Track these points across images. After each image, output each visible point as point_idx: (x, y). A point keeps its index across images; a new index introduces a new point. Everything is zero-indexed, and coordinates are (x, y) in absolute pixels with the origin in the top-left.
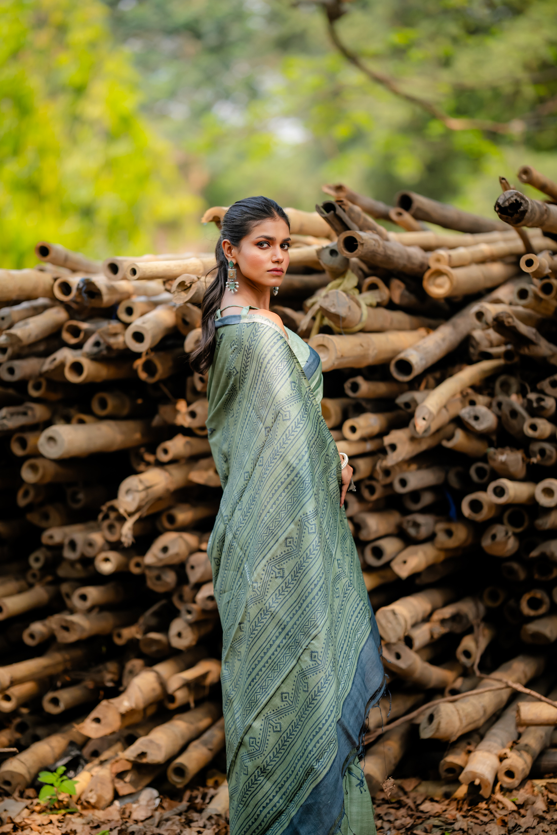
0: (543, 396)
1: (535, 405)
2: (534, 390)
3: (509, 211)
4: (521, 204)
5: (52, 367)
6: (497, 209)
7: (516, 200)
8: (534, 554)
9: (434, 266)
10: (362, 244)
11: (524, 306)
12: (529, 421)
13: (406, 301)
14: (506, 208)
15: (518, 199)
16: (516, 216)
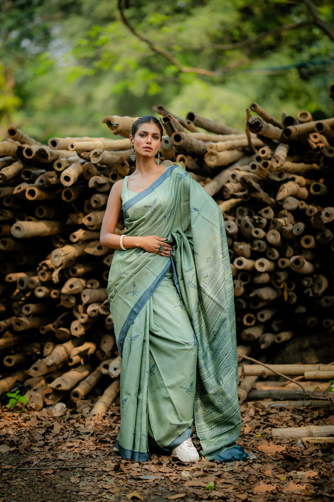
0: (261, 218)
1: (257, 222)
2: (257, 214)
3: (254, 126)
4: (260, 123)
5: (19, 191)
6: (248, 125)
7: (257, 121)
8: (251, 295)
9: (209, 150)
10: (183, 139)
11: (254, 173)
12: (254, 230)
13: (194, 167)
14: (252, 125)
15: (259, 121)
16: (257, 129)
